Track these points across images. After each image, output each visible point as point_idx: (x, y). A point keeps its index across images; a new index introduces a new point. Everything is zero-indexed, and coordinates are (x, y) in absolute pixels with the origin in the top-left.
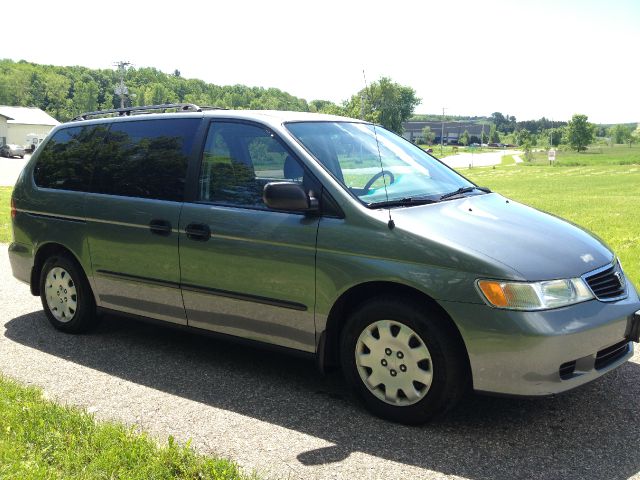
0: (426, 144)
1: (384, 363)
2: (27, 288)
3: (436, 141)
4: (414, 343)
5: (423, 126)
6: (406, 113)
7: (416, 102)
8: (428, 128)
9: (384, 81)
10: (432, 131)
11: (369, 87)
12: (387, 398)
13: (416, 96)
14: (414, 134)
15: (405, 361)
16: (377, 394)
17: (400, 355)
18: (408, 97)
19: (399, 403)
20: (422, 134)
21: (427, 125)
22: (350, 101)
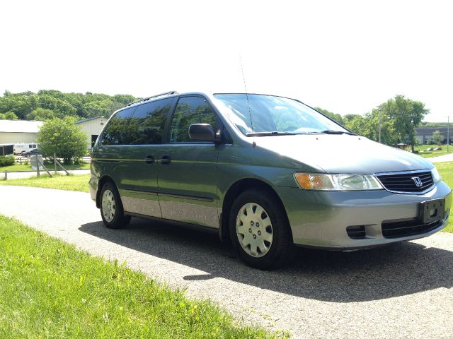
0: (436, 144)
1: (250, 231)
2: (95, 203)
3: (444, 142)
4: (264, 216)
5: (434, 130)
6: (417, 120)
7: (425, 112)
8: (437, 132)
9: (399, 99)
10: (441, 134)
11: (387, 102)
12: (252, 253)
13: (425, 108)
14: (426, 137)
15: (260, 228)
16: (247, 250)
17: (258, 225)
18: (418, 109)
19: (257, 255)
20: (433, 137)
21: (438, 130)
22: (371, 113)
